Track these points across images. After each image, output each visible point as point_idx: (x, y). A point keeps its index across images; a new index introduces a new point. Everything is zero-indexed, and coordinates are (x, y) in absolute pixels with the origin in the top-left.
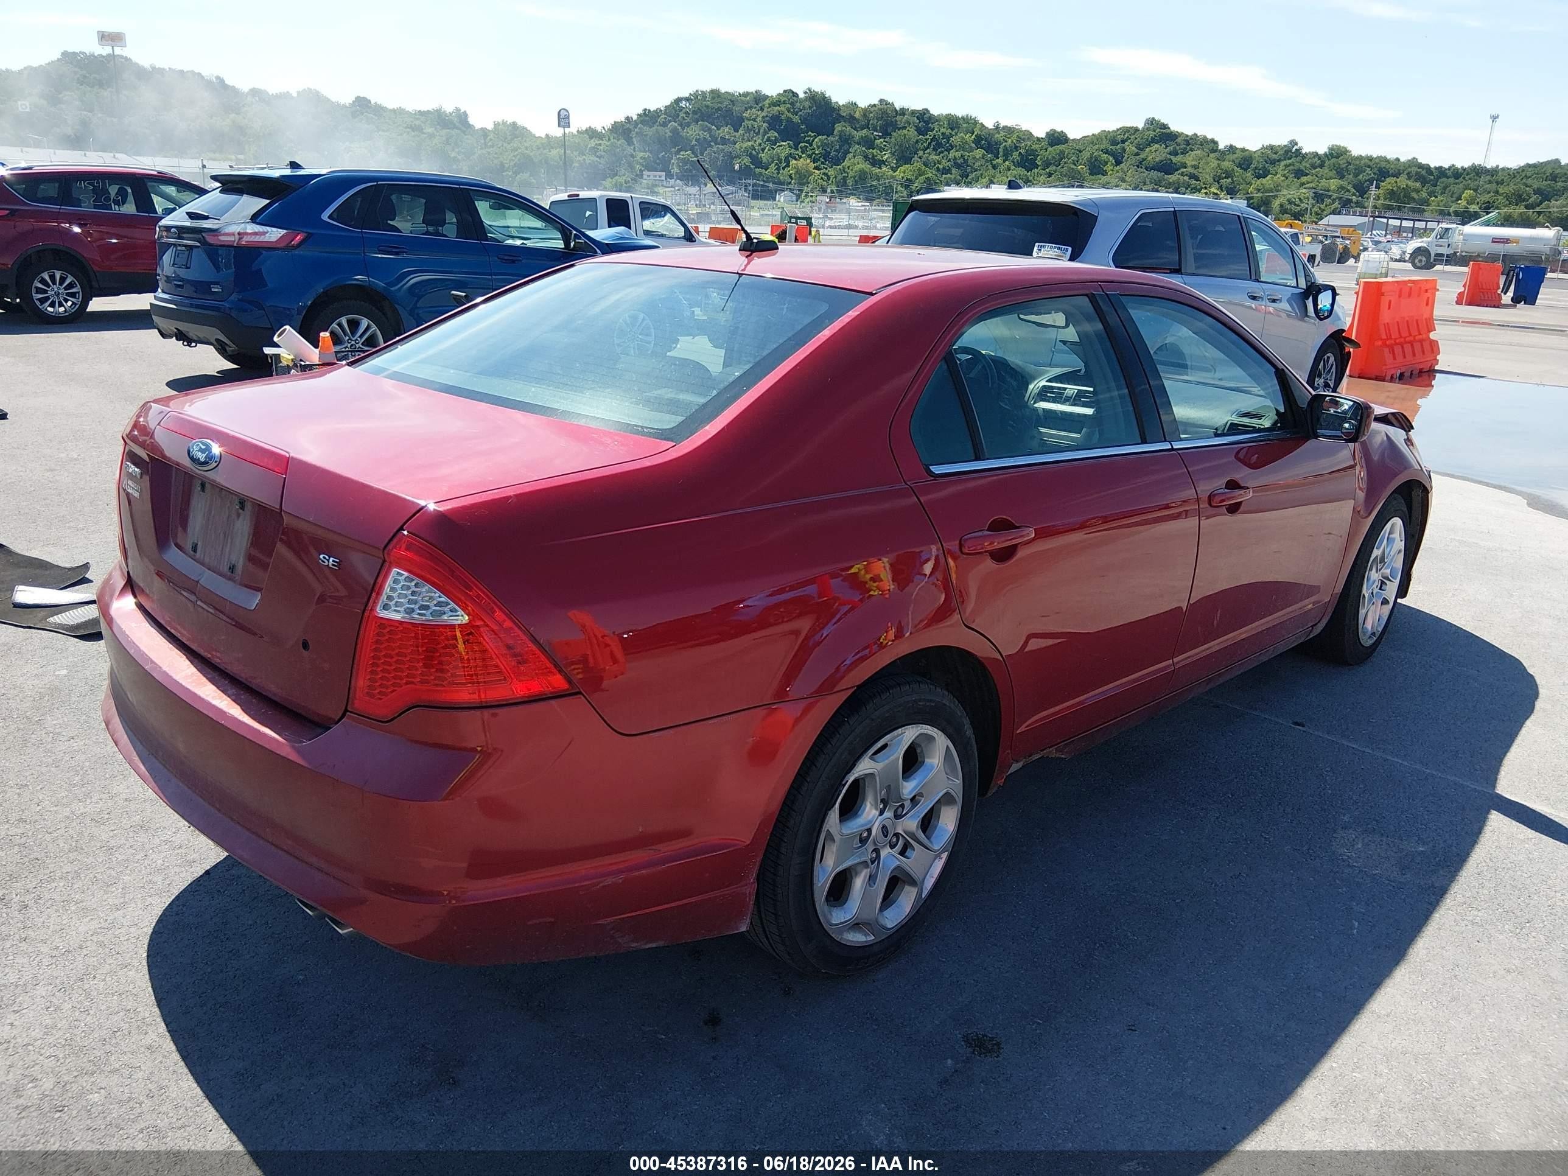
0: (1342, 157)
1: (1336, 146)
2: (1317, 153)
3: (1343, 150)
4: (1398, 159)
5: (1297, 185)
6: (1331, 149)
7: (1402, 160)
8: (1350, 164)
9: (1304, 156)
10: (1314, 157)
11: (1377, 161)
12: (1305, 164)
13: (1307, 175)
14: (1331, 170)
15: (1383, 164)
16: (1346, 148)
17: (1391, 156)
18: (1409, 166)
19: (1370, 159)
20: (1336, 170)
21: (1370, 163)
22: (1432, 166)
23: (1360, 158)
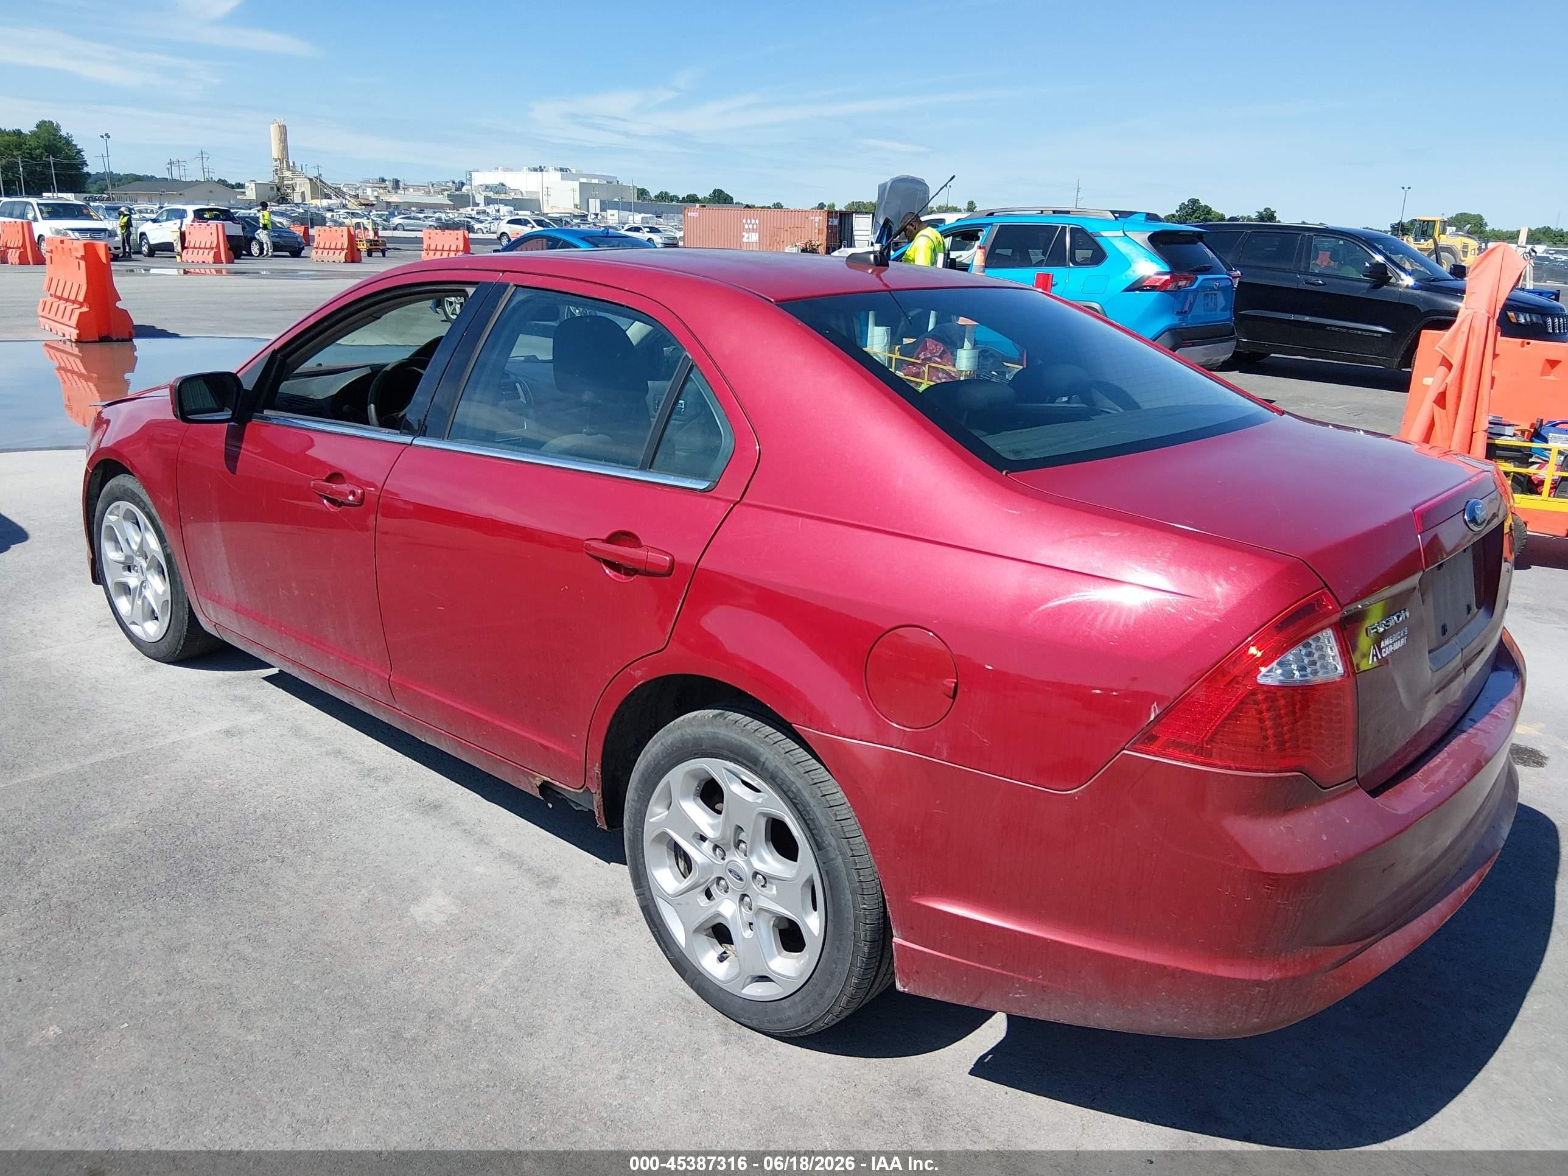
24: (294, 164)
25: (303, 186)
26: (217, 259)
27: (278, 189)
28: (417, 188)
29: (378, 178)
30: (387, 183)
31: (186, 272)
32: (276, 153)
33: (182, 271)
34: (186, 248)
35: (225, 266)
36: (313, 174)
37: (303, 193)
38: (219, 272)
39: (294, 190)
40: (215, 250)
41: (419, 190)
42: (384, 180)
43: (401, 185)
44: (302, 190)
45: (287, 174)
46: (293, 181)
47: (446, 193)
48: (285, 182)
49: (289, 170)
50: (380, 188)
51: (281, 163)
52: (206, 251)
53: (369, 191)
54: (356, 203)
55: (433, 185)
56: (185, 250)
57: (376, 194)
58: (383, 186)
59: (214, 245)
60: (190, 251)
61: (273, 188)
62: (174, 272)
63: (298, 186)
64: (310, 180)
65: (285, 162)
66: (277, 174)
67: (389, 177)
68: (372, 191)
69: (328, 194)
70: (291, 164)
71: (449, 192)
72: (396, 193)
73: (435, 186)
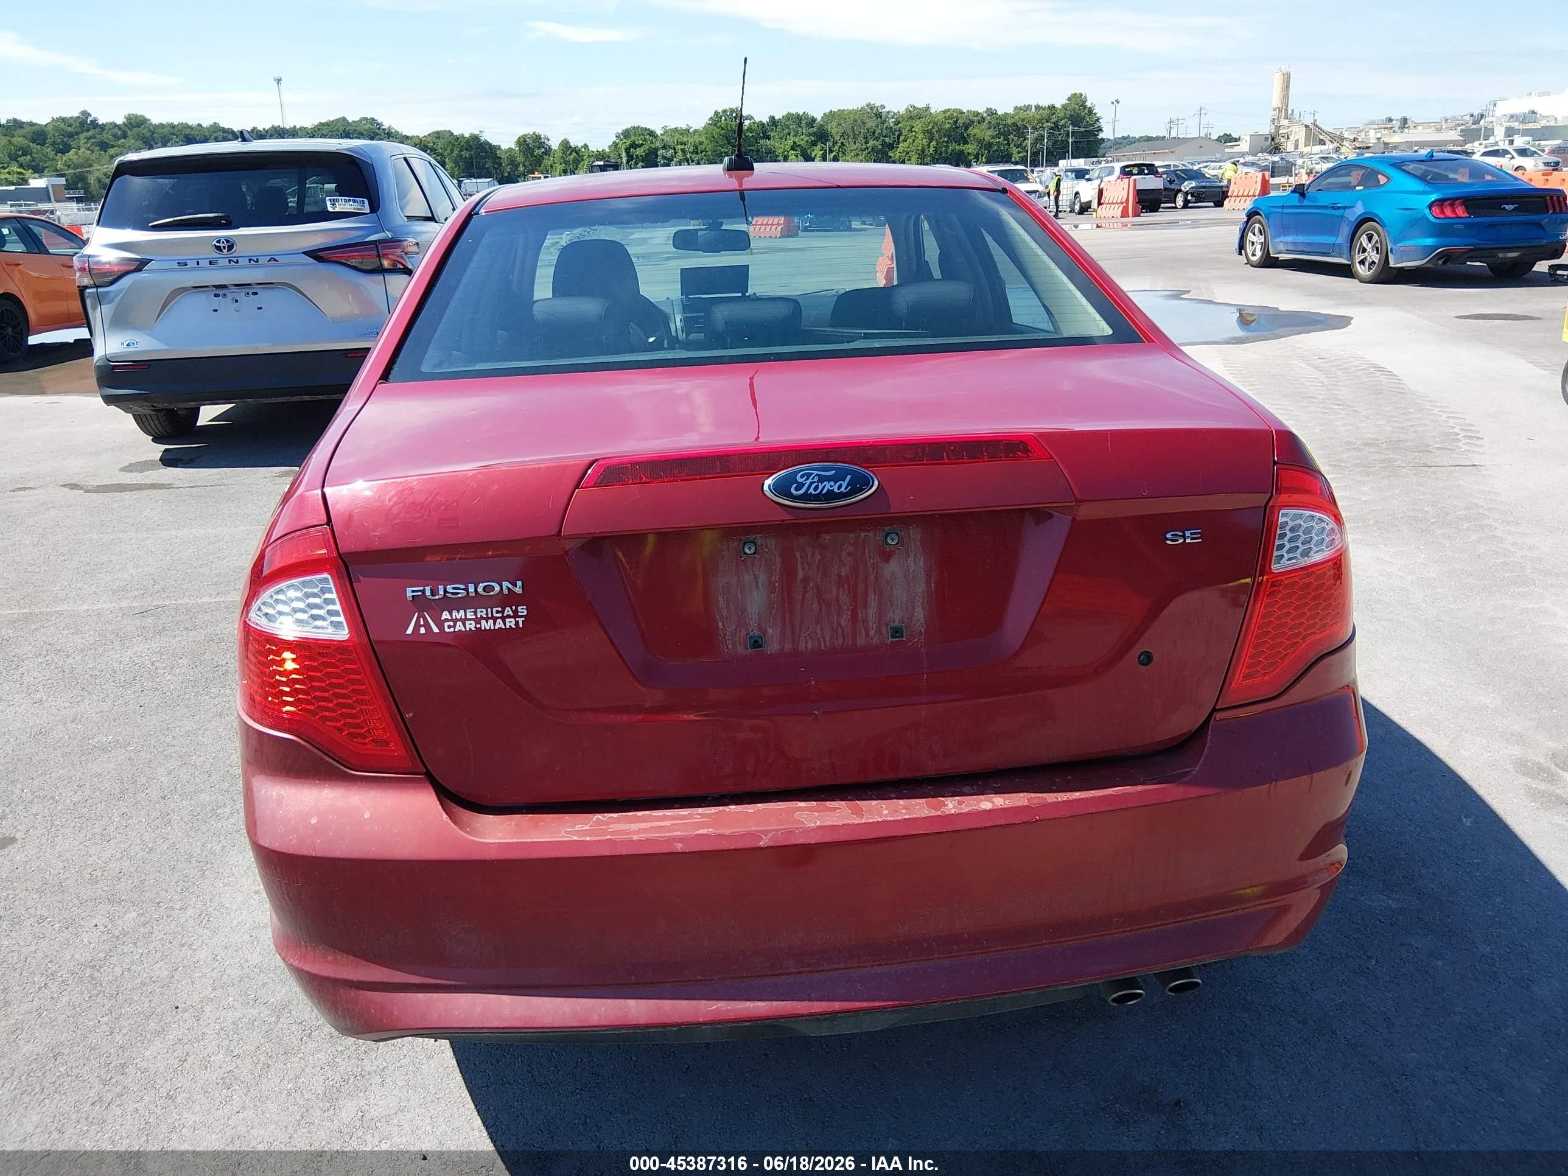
0: (143, 126)
1: (133, 115)
2: (115, 124)
3: (142, 119)
4: (200, 125)
5: (107, 157)
6: (129, 118)
7: (205, 125)
8: (154, 133)
9: (103, 127)
10: (113, 128)
11: (180, 128)
12: (107, 137)
13: (113, 146)
14: (137, 140)
15: (188, 131)
16: (144, 117)
17: (192, 122)
18: (215, 132)
19: (173, 126)
20: (142, 140)
21: (173, 131)
22: (236, 130)
23: (162, 126)
24: (1293, 112)
25: (1298, 133)
26: (1125, 214)
27: (1273, 139)
28: (1426, 125)
29: (1384, 118)
30: (1394, 122)
31: (1098, 227)
32: (1276, 102)
33: (1095, 226)
34: (1102, 204)
35: (1131, 219)
36: (1308, 121)
37: (1297, 141)
38: (1125, 225)
39: (1288, 138)
40: (1124, 205)
41: (1429, 127)
42: (1390, 120)
43: (1410, 123)
44: (1296, 139)
45: (1285, 122)
46: (1289, 130)
47: (1459, 128)
48: (1280, 132)
49: (1286, 118)
50: (1385, 128)
51: (1280, 111)
52: (1117, 206)
53: (1372, 133)
54: (1350, 147)
55: (1446, 120)
56: (1100, 207)
57: (1379, 135)
58: (1389, 126)
59: (1124, 200)
60: (1104, 206)
61: (1267, 138)
62: (1088, 226)
63: (1293, 134)
64: (1307, 126)
65: (1283, 110)
66: (1274, 124)
67: (1397, 116)
68: (1376, 133)
69: (1322, 140)
70: (1290, 112)
71: (1463, 127)
72: (1402, 132)
73: (1449, 121)
